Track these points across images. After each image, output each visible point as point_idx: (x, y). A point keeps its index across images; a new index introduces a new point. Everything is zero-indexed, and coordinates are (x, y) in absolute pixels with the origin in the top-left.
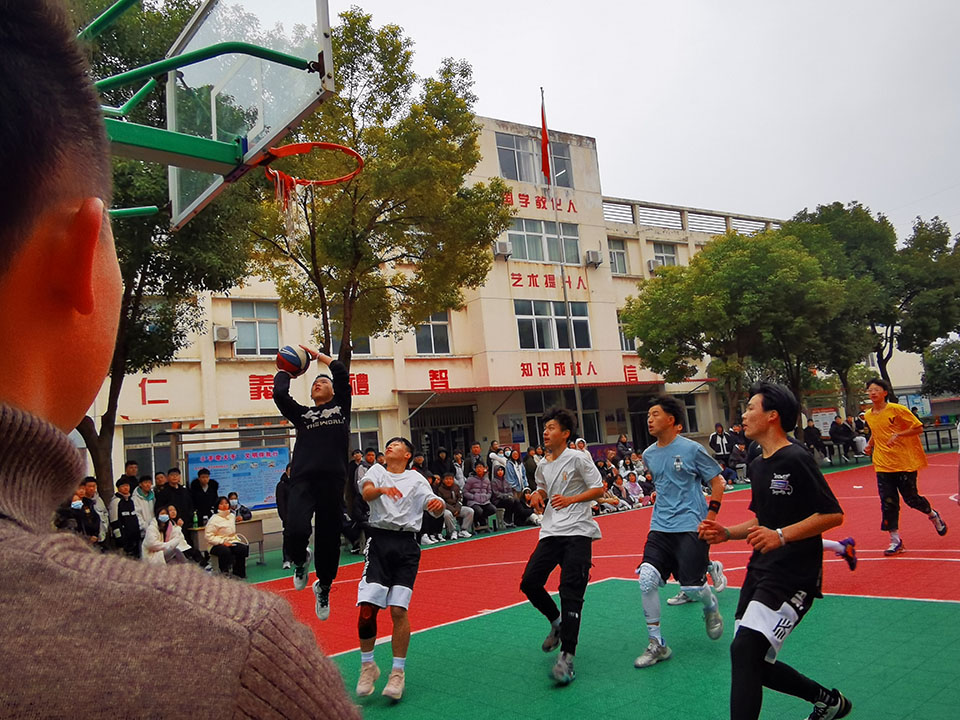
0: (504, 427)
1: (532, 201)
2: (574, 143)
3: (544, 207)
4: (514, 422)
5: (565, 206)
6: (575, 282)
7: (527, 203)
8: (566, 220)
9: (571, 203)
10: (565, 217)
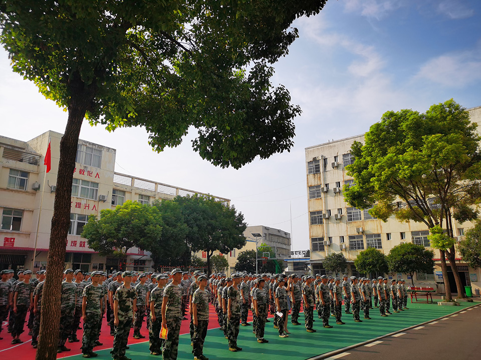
1: (77, 171)
2: (105, 150)
3: (83, 174)
5: (94, 174)
6: (91, 207)
9: (97, 174)
10: (93, 179)
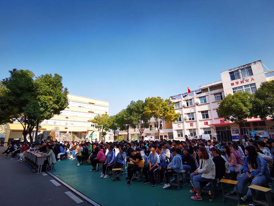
0: (233, 130)
1: (240, 83)
2: (253, 65)
3: (243, 83)
4: (236, 129)
5: (250, 80)
7: (238, 84)
8: (250, 83)
9: (252, 79)
10: (250, 82)
